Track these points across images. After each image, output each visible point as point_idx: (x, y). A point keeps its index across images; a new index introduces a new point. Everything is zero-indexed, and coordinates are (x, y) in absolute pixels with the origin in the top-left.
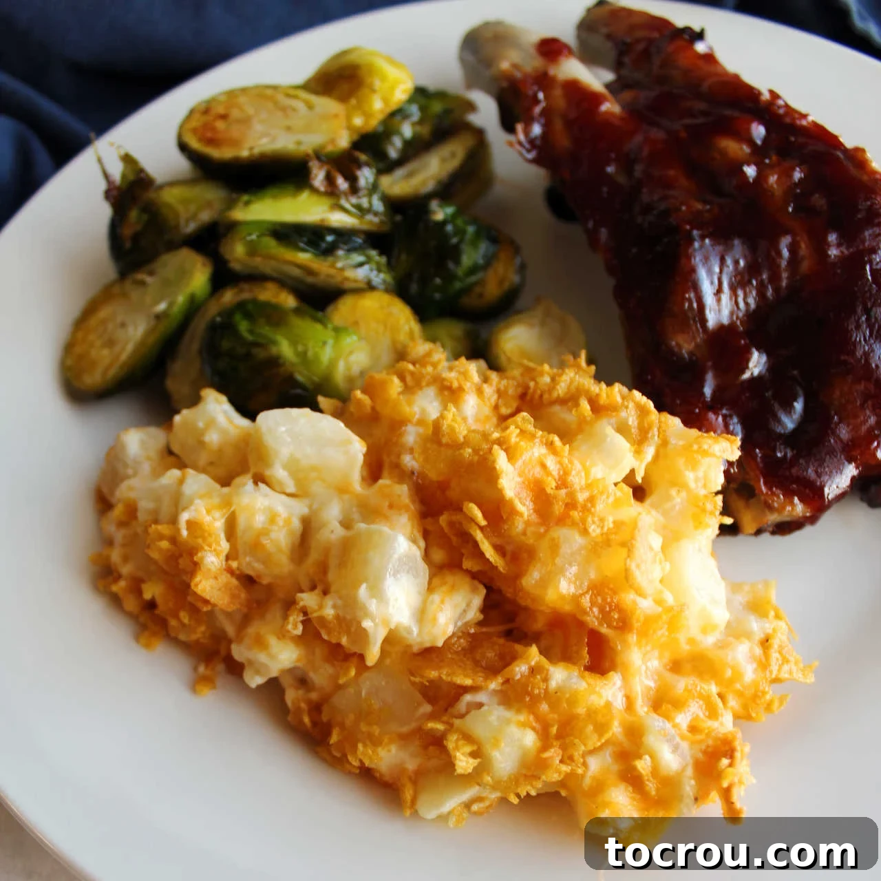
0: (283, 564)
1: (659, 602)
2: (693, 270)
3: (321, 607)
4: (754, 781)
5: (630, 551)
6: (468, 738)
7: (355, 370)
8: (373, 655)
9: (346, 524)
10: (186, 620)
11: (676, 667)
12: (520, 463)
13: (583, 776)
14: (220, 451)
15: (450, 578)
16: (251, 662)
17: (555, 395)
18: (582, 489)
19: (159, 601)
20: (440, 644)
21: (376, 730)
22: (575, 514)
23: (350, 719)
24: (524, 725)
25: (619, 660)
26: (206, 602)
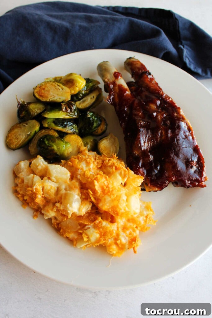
0: (53, 196)
1: (125, 210)
2: (140, 138)
3: (60, 207)
4: (142, 244)
5: (119, 202)
6: (87, 235)
7: (69, 152)
8: (70, 216)
9: (66, 189)
10: (33, 204)
11: (129, 220)
12: (100, 183)
13: (107, 243)
14: (41, 170)
15: (86, 202)
16: (45, 214)
17: (108, 165)
18: (111, 188)
19: (27, 200)
20: (82, 215)
21: (69, 231)
22: (109, 194)
23: (64, 228)
24: (97, 233)
25: (116, 220)
26: (37, 203)
